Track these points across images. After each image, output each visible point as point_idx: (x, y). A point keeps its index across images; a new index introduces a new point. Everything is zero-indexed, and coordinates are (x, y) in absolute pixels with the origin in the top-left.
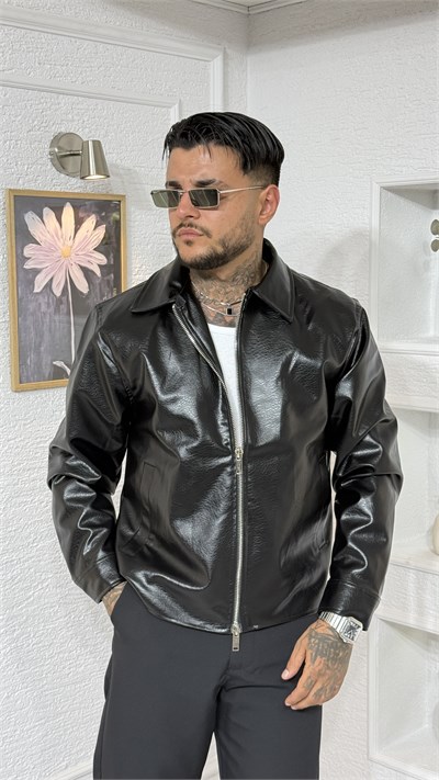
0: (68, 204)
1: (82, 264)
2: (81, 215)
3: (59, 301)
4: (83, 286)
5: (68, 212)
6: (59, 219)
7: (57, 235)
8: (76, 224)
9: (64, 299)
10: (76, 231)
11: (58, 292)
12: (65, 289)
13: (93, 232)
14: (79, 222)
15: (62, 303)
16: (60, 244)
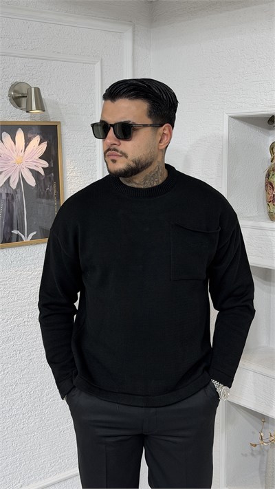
0: (20, 129)
1: (31, 168)
2: (29, 136)
4: (32, 182)
5: (20, 135)
6: (14, 139)
7: (12, 149)
8: (26, 142)
9: (18, 191)
10: (26, 147)
11: (14, 185)
12: (19, 183)
15: (16, 193)
16: (14, 155)
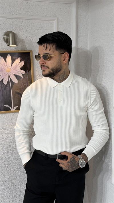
0: (9, 55)
2: (14, 58)
3: (6, 86)
5: (9, 58)
6: (5, 60)
7: (5, 65)
8: (12, 61)
10: (12, 63)
11: (5, 83)
12: (8, 82)
13: (19, 63)
14: (13, 61)
15: (7, 86)
16: (6, 68)
